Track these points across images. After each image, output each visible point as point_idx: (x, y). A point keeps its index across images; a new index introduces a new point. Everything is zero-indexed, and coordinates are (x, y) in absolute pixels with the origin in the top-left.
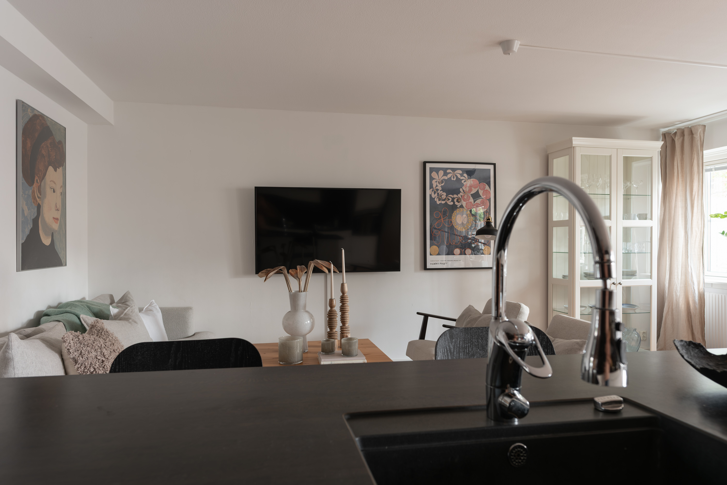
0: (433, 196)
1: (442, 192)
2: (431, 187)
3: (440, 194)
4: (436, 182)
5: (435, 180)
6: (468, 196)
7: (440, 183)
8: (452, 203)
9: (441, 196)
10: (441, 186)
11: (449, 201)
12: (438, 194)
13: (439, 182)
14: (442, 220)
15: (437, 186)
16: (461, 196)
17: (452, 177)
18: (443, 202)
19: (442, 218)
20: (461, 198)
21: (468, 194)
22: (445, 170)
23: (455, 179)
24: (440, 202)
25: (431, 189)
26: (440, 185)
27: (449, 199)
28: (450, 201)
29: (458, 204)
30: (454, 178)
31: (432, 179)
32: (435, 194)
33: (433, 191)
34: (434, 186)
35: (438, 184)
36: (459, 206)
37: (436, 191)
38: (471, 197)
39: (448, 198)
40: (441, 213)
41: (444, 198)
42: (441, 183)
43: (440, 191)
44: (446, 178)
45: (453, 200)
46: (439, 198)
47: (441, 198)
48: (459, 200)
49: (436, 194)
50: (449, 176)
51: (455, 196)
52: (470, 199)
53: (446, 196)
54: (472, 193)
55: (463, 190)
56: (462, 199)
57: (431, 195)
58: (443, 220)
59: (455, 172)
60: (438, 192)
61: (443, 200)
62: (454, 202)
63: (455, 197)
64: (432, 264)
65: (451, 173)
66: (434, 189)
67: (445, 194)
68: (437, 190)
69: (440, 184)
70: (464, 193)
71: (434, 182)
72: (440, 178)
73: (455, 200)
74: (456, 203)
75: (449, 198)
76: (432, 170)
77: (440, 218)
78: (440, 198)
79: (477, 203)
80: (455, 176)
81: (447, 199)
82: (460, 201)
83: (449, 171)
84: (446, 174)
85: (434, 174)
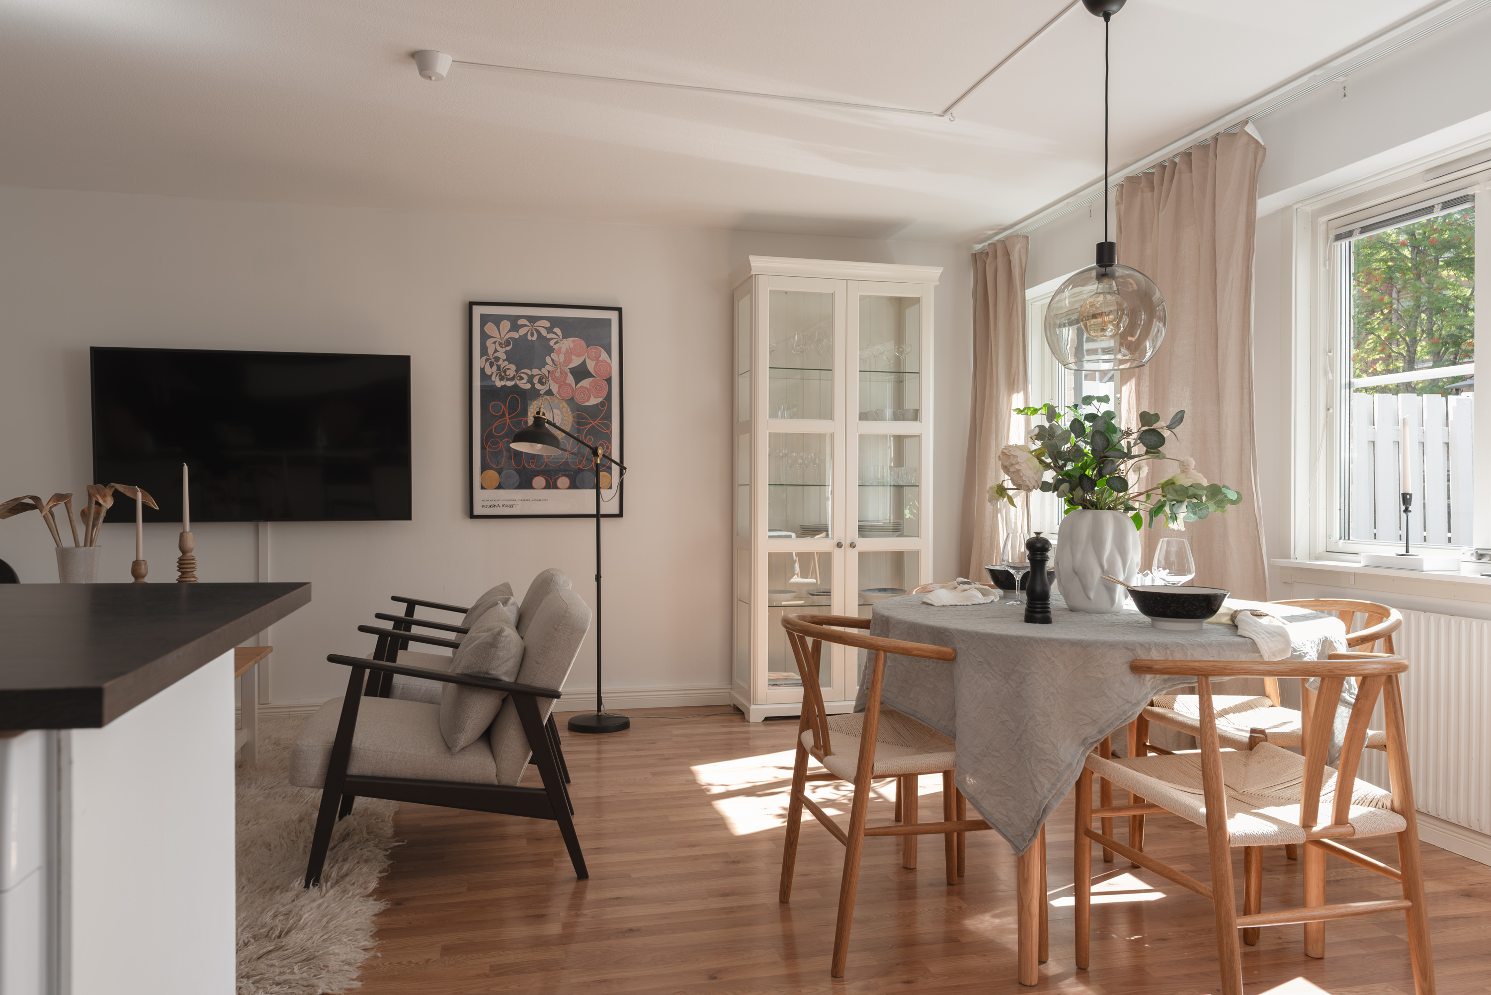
0: (488, 371)
1: (507, 363)
2: (484, 351)
3: (502, 366)
4: (495, 343)
5: (493, 340)
6: (564, 371)
7: (504, 346)
8: (528, 386)
9: (505, 372)
10: (506, 352)
11: (521, 381)
12: (499, 367)
13: (500, 344)
14: (508, 419)
15: (496, 351)
16: (549, 372)
17: (529, 333)
18: (510, 384)
19: (507, 415)
20: (547, 375)
21: (562, 368)
22: (513, 320)
23: (535, 338)
24: (503, 383)
25: (485, 358)
26: (504, 350)
27: (522, 378)
28: (524, 381)
29: (542, 389)
30: (532, 335)
31: (484, 337)
32: (491, 367)
33: (487, 360)
34: (491, 351)
35: (499, 348)
36: (544, 391)
37: (493, 360)
38: (569, 374)
39: (520, 376)
40: (505, 406)
41: (512, 376)
42: (506, 346)
43: (504, 361)
44: (515, 335)
45: (530, 380)
46: (500, 375)
47: (506, 375)
48: (544, 380)
49: (495, 368)
50: (522, 331)
51: (535, 371)
52: (568, 378)
53: (517, 371)
54: (572, 365)
55: (553, 360)
56: (550, 378)
57: (482, 370)
58: (510, 419)
59: (536, 325)
60: (499, 363)
61: (508, 380)
62: (533, 385)
63: (534, 373)
64: (486, 507)
65: (526, 326)
66: (491, 356)
67: (513, 367)
68: (497, 359)
69: (502, 347)
70: (554, 366)
71: (489, 343)
72: (502, 336)
73: (536, 380)
74: (538, 386)
75: (522, 375)
76: (485, 319)
77: (503, 415)
78: (503, 374)
79: (581, 387)
80: (535, 332)
81: (518, 378)
82: (545, 383)
83: (521, 322)
84: (515, 327)
85: (490, 328)
